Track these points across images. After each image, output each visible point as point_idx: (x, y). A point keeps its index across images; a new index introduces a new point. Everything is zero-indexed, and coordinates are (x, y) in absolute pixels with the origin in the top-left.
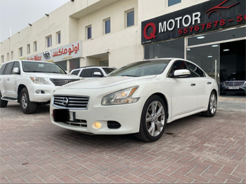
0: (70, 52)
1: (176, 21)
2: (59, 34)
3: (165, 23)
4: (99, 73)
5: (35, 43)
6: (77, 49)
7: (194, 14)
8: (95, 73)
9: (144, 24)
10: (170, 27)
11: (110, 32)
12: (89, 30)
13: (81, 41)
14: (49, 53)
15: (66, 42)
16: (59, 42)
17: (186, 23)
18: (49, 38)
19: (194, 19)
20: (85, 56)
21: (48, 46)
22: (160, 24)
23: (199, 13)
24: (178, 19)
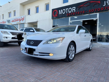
0: (20, 20)
1: (66, 10)
2: (15, 12)
3: (62, 10)
4: (32, 31)
5: (3, 15)
6: (23, 19)
7: (73, 8)
8: (31, 30)
9: (53, 10)
10: (64, 12)
11: (38, 12)
12: (29, 11)
13: (25, 16)
14: (10, 20)
15: (18, 16)
16: (15, 16)
17: (70, 11)
18: (10, 13)
19: (73, 10)
20: (27, 22)
21: (9, 17)
22: (60, 11)
23: (75, 8)
24: (67, 9)
